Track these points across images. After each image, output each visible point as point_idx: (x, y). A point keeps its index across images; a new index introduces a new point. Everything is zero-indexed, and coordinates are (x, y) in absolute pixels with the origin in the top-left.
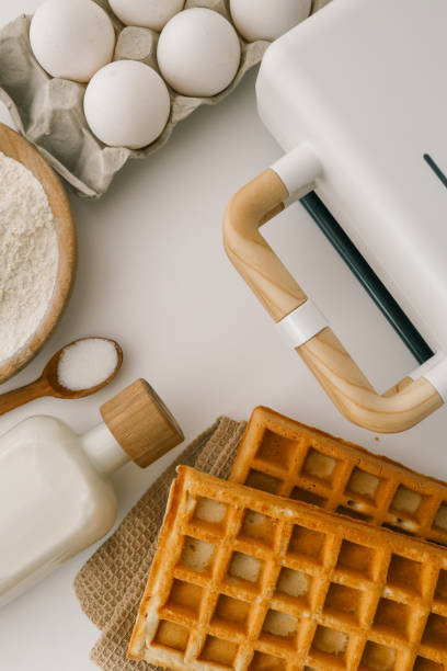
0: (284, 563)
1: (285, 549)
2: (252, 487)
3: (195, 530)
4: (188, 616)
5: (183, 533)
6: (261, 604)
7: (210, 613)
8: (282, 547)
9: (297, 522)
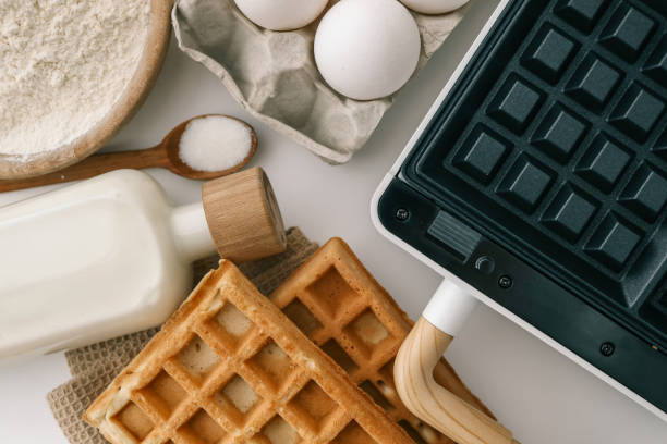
0: (281, 411)
1: (289, 397)
2: (289, 317)
3: (207, 333)
4: (159, 411)
5: (194, 330)
6: (237, 438)
7: (183, 420)
8: (287, 395)
9: (314, 378)
